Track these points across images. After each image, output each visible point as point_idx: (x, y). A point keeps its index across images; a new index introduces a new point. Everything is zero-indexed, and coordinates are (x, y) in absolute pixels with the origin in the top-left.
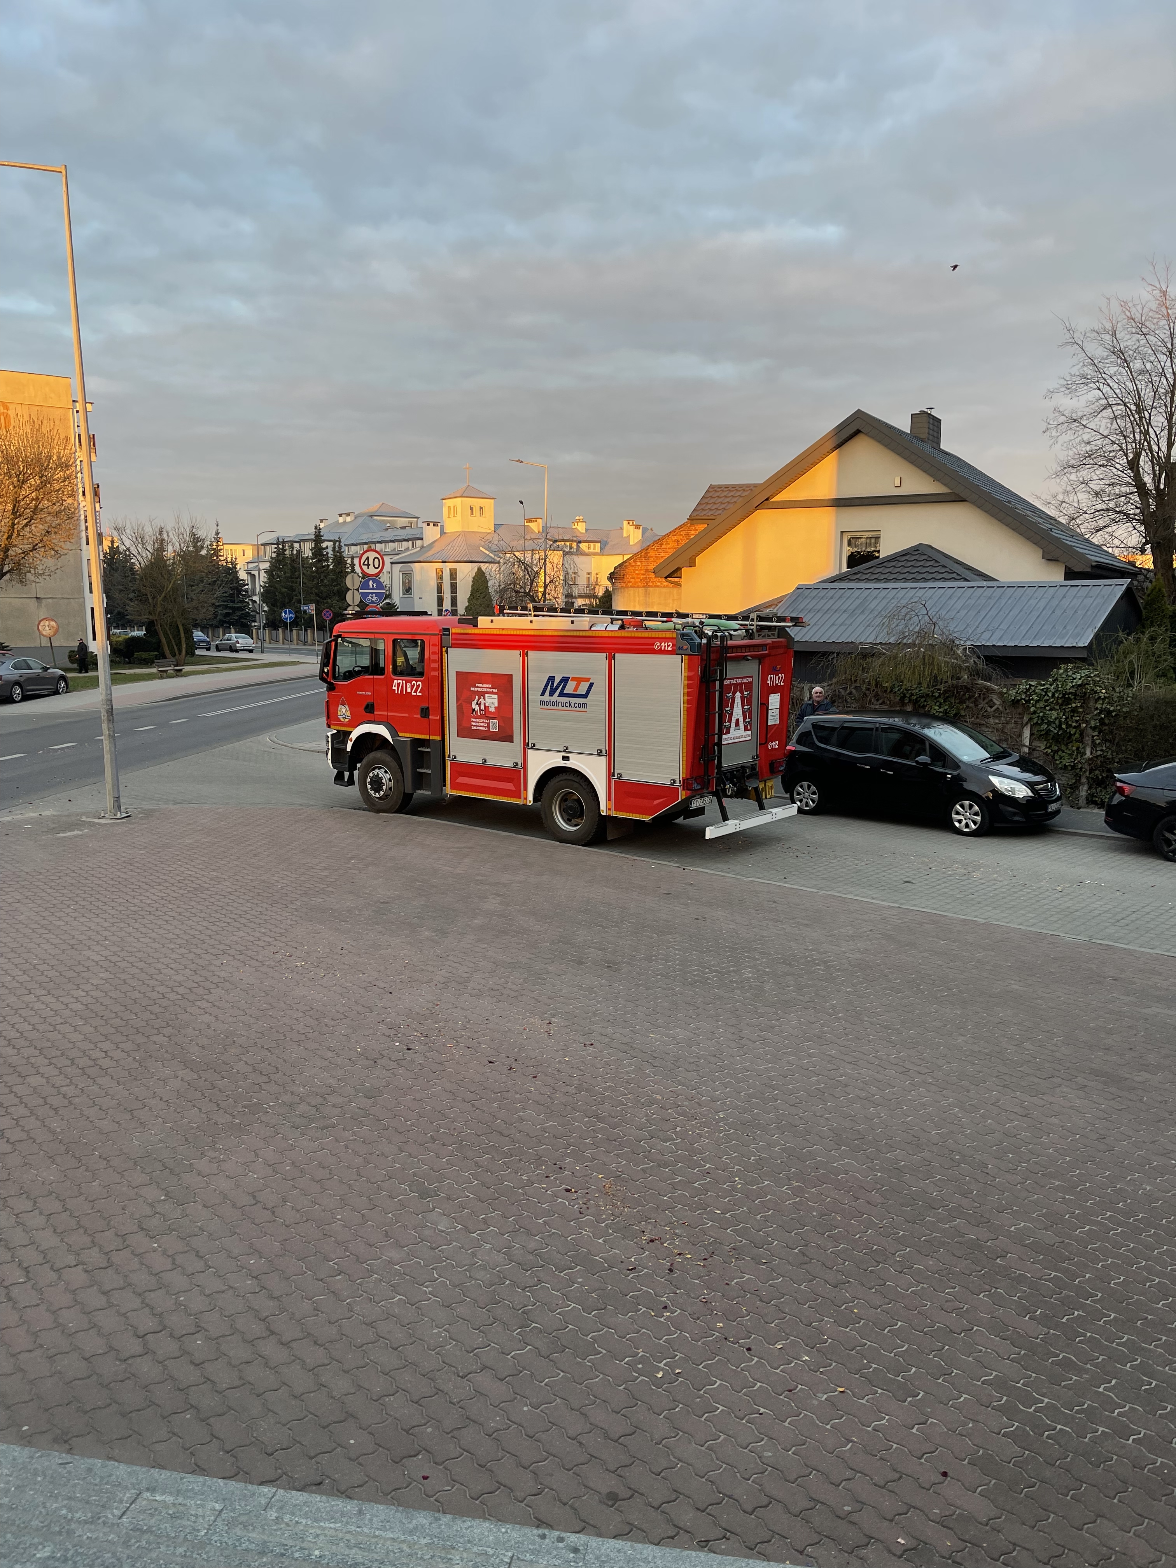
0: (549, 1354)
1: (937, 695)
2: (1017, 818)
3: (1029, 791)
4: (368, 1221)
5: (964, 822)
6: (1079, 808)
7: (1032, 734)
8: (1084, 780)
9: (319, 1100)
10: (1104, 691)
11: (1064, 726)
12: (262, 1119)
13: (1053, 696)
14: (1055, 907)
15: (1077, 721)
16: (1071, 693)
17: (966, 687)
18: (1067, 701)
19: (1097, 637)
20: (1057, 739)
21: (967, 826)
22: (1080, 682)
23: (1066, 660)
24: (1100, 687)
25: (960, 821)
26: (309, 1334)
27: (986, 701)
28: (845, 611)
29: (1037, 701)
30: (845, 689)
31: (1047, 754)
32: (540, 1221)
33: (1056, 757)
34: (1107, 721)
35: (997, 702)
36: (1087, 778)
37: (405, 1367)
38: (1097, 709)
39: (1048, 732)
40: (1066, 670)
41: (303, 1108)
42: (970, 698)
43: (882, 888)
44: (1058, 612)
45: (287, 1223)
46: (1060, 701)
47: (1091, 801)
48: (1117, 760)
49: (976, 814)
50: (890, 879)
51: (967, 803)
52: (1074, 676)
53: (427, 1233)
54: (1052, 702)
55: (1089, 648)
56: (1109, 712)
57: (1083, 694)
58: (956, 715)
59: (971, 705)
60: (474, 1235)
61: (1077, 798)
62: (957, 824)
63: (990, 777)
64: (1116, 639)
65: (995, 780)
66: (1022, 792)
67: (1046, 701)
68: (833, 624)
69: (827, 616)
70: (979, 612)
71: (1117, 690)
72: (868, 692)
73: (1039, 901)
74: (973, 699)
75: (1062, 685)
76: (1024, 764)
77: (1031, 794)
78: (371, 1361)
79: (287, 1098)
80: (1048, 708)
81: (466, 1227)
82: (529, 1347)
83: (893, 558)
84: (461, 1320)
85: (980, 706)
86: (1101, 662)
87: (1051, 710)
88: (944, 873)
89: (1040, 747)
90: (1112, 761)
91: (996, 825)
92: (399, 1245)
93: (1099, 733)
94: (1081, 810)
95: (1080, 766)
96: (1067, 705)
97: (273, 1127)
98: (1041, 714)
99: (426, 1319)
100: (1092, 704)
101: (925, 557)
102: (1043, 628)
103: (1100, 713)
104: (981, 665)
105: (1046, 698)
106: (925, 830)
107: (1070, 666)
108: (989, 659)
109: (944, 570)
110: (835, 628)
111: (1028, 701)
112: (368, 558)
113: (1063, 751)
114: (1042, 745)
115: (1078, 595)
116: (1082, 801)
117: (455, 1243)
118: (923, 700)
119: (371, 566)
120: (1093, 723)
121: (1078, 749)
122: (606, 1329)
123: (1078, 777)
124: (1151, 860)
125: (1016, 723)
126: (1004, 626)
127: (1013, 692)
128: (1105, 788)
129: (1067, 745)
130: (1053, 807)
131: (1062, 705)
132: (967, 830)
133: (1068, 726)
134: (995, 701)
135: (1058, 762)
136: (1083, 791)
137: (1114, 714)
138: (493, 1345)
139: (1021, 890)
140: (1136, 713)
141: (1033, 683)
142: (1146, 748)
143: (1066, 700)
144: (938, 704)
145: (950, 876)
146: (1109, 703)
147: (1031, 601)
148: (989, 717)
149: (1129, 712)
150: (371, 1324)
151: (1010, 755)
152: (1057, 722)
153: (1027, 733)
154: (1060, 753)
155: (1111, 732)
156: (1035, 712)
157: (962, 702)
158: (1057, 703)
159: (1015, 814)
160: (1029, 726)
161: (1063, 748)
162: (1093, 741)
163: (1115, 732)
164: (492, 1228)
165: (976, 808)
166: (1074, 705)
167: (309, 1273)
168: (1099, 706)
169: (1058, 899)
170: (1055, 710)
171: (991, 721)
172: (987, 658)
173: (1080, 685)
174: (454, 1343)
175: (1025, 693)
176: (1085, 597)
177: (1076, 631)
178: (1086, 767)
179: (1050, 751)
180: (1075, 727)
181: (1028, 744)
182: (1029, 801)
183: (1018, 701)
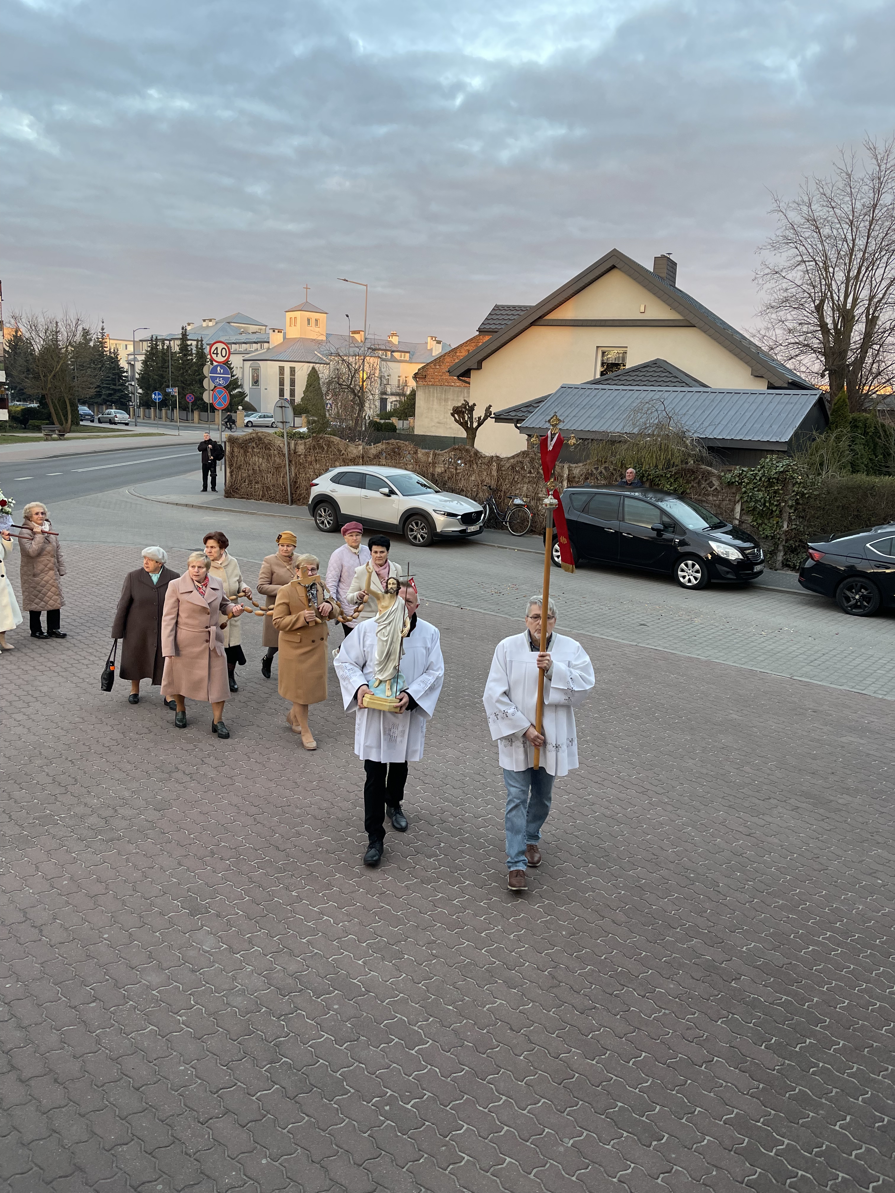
0: (296, 1094)
1: (669, 476)
2: (729, 576)
3: (740, 554)
4: (135, 940)
5: (687, 578)
6: (776, 570)
7: (742, 510)
8: (781, 548)
9: (110, 812)
10: (800, 477)
11: (767, 504)
12: (51, 831)
13: (760, 479)
14: (762, 649)
15: (778, 501)
16: (775, 478)
17: (692, 470)
18: (771, 485)
19: (796, 434)
20: (761, 514)
21: (689, 581)
22: (782, 469)
23: (772, 452)
24: (797, 474)
25: (684, 577)
26: (51, 1070)
27: (707, 482)
28: (599, 406)
29: (748, 484)
30: (597, 469)
31: (753, 526)
32: (304, 941)
33: (760, 529)
34: (801, 502)
35: (716, 483)
36: (784, 546)
37: (145, 1110)
38: (794, 491)
39: (755, 508)
40: (771, 460)
41: (93, 820)
42: (695, 479)
43: (623, 629)
44: (766, 414)
45: (52, 943)
46: (765, 484)
47: (786, 565)
48: (807, 533)
49: (697, 572)
50: (629, 622)
51: (690, 562)
52: (778, 464)
53: (192, 953)
54: (759, 485)
55: (789, 443)
56: (803, 495)
57: (783, 479)
58: (682, 493)
59: (695, 485)
60: (238, 955)
61: (775, 562)
62: (681, 579)
63: (710, 542)
64: (810, 437)
65: (713, 544)
66: (734, 555)
67: (755, 483)
68: (589, 417)
69: (584, 411)
70: (704, 412)
71: (810, 477)
72: (614, 472)
73: (748, 644)
74: (697, 481)
75: (768, 471)
76: (736, 533)
77: (741, 557)
78: (110, 1103)
79: (80, 810)
80: (756, 489)
81: (231, 948)
82: (276, 1086)
83: (636, 369)
84: (211, 1055)
85: (703, 486)
86: (798, 454)
87: (758, 491)
88: (672, 618)
89: (747, 520)
90: (803, 533)
91: (713, 581)
92: (161, 968)
93: (795, 511)
94: (778, 571)
95: (778, 536)
96: (771, 487)
97: (60, 839)
98: (750, 494)
99: (175, 1053)
100: (790, 487)
101: (662, 369)
102: (755, 426)
103: (796, 495)
104: (705, 453)
105: (755, 481)
106: (656, 584)
107: (775, 456)
108: (711, 449)
109: (676, 380)
110: (589, 420)
111: (741, 484)
112: (217, 348)
113: (766, 525)
114: (749, 519)
115: (782, 401)
116: (779, 565)
117: (217, 965)
118: (657, 479)
119: (220, 355)
120: (790, 503)
121: (777, 523)
122: (357, 1063)
123: (776, 545)
124: (833, 613)
125: (730, 500)
126: (724, 422)
127: (729, 476)
128: (797, 554)
129: (769, 519)
130: (757, 568)
131: (767, 487)
132: (689, 584)
133: (771, 504)
134: (714, 482)
135: (761, 533)
136: (780, 556)
137: (807, 496)
138: (239, 1084)
139: (734, 634)
140: (824, 496)
141: (745, 469)
142: (830, 524)
143: (770, 483)
144: (669, 483)
145: (677, 620)
146: (804, 487)
147: (745, 404)
148: (709, 495)
149: (818, 495)
150: (115, 1060)
151: (725, 526)
152: (762, 500)
153: (738, 508)
154: (763, 525)
155: (804, 510)
156: (745, 492)
157: (688, 482)
158: (763, 486)
159: (728, 573)
160: (740, 503)
161: (766, 521)
162: (790, 517)
163: (807, 510)
164: (256, 948)
165: (697, 566)
166: (776, 488)
167: (64, 999)
168: (796, 489)
169: (763, 642)
170: (762, 491)
171: (711, 498)
172: (710, 449)
173: (782, 472)
174: (200, 1081)
175: (739, 476)
176: (787, 403)
177: (779, 429)
178: (783, 537)
179: (755, 524)
180: (776, 505)
181: (738, 518)
182: (740, 562)
183: (733, 483)
